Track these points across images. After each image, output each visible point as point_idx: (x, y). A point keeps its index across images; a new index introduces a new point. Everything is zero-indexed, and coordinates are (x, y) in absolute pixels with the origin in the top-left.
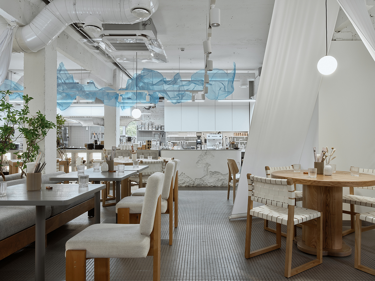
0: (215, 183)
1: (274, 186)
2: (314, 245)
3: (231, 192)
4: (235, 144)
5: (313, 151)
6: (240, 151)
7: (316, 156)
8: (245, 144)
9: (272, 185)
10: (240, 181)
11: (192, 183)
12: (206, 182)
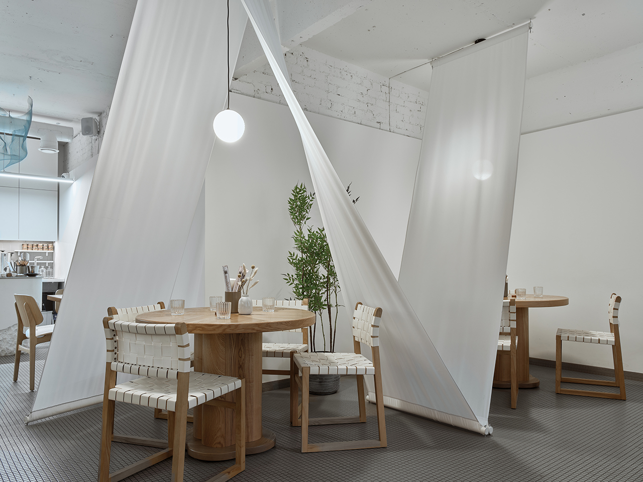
1: (154, 337)
2: (220, 443)
3: (25, 366)
4: (28, 265)
5: (223, 272)
6: (39, 279)
7: (228, 281)
8: (48, 267)
9: (149, 338)
10: (53, 338)
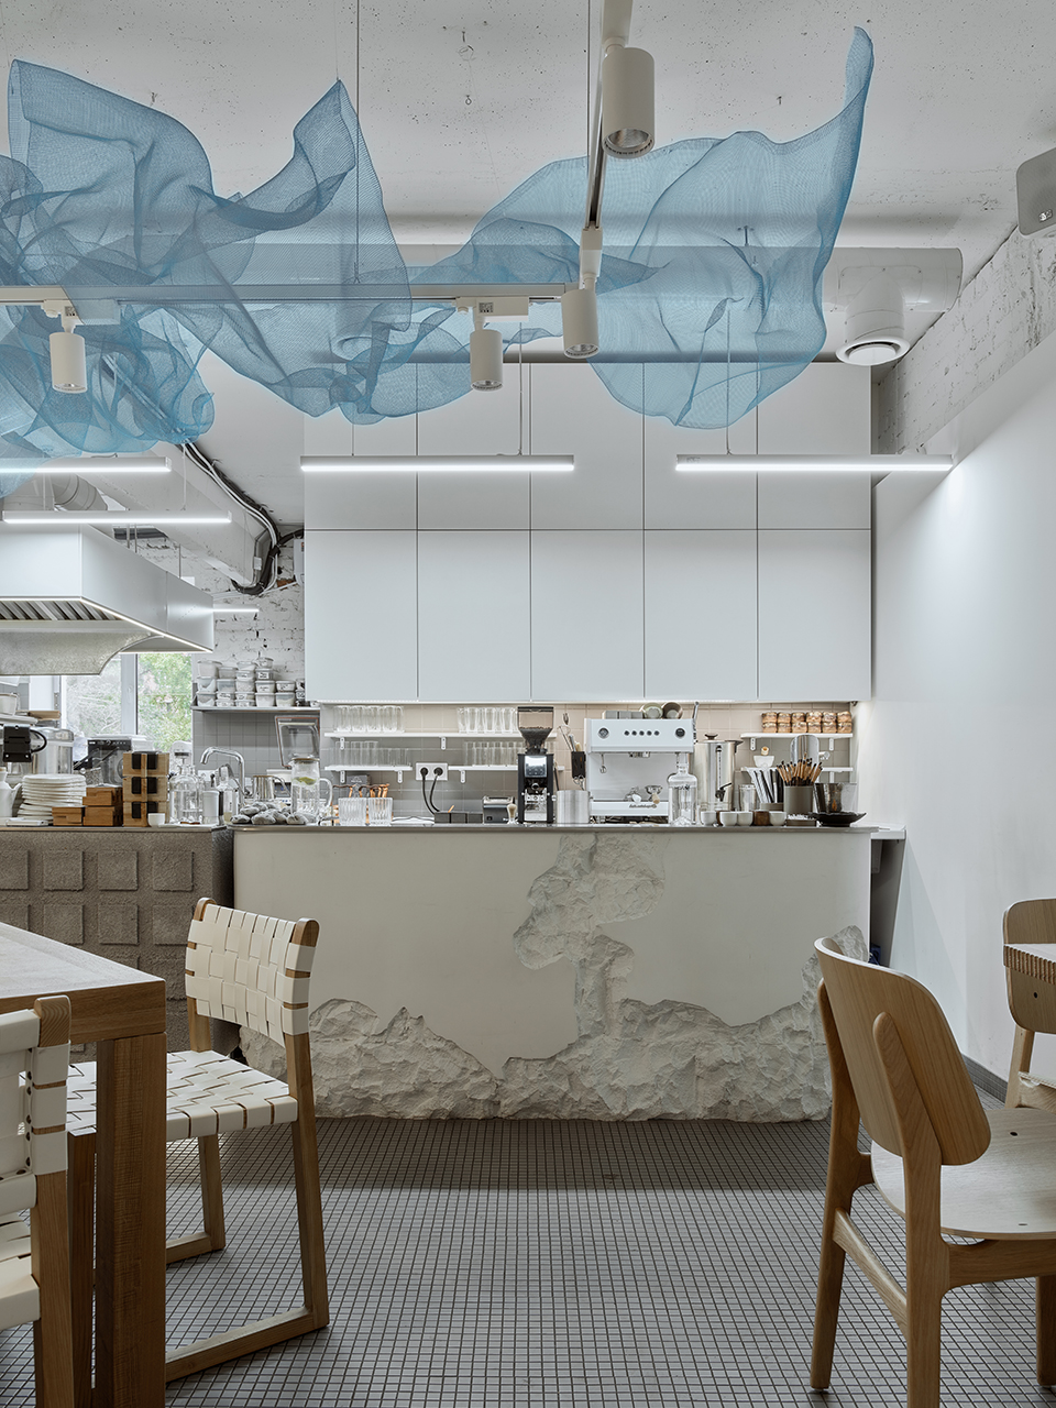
0: (661, 1094)
4: (817, 779)
11: (484, 1096)
12: (592, 1090)
